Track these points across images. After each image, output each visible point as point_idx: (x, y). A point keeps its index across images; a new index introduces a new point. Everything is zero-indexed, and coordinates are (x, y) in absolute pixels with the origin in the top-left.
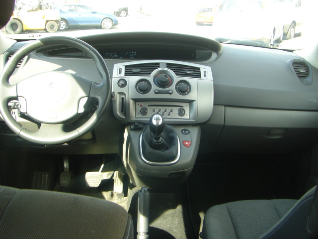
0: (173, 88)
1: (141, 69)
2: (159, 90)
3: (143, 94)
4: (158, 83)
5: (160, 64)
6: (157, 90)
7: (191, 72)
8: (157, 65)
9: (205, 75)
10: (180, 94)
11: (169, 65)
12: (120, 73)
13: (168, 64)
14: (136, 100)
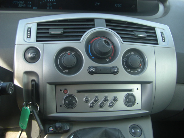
0: (118, 62)
1: (64, 29)
2: (96, 68)
3: (69, 73)
4: (93, 55)
5: (95, 20)
6: (92, 67)
7: (144, 35)
8: (90, 23)
9: (164, 40)
10: (129, 73)
11: (109, 23)
12: (29, 36)
13: (107, 21)
14: (56, 84)
